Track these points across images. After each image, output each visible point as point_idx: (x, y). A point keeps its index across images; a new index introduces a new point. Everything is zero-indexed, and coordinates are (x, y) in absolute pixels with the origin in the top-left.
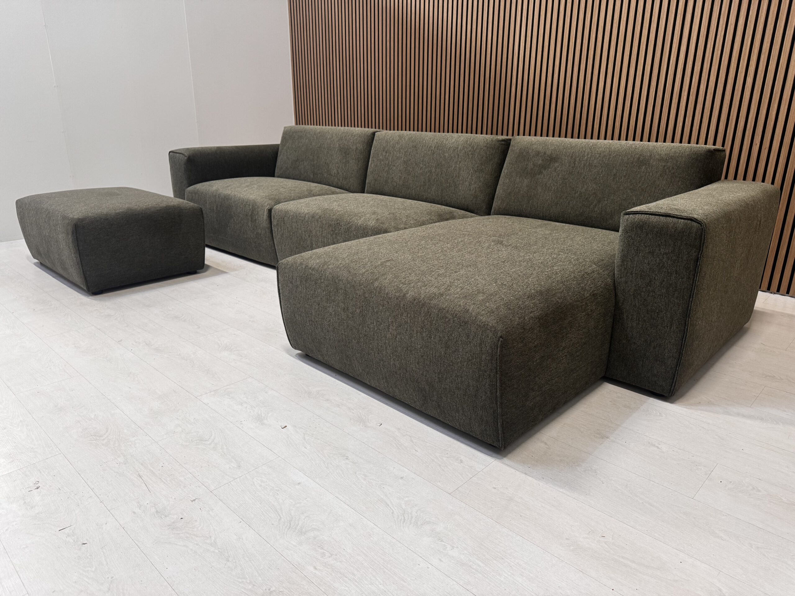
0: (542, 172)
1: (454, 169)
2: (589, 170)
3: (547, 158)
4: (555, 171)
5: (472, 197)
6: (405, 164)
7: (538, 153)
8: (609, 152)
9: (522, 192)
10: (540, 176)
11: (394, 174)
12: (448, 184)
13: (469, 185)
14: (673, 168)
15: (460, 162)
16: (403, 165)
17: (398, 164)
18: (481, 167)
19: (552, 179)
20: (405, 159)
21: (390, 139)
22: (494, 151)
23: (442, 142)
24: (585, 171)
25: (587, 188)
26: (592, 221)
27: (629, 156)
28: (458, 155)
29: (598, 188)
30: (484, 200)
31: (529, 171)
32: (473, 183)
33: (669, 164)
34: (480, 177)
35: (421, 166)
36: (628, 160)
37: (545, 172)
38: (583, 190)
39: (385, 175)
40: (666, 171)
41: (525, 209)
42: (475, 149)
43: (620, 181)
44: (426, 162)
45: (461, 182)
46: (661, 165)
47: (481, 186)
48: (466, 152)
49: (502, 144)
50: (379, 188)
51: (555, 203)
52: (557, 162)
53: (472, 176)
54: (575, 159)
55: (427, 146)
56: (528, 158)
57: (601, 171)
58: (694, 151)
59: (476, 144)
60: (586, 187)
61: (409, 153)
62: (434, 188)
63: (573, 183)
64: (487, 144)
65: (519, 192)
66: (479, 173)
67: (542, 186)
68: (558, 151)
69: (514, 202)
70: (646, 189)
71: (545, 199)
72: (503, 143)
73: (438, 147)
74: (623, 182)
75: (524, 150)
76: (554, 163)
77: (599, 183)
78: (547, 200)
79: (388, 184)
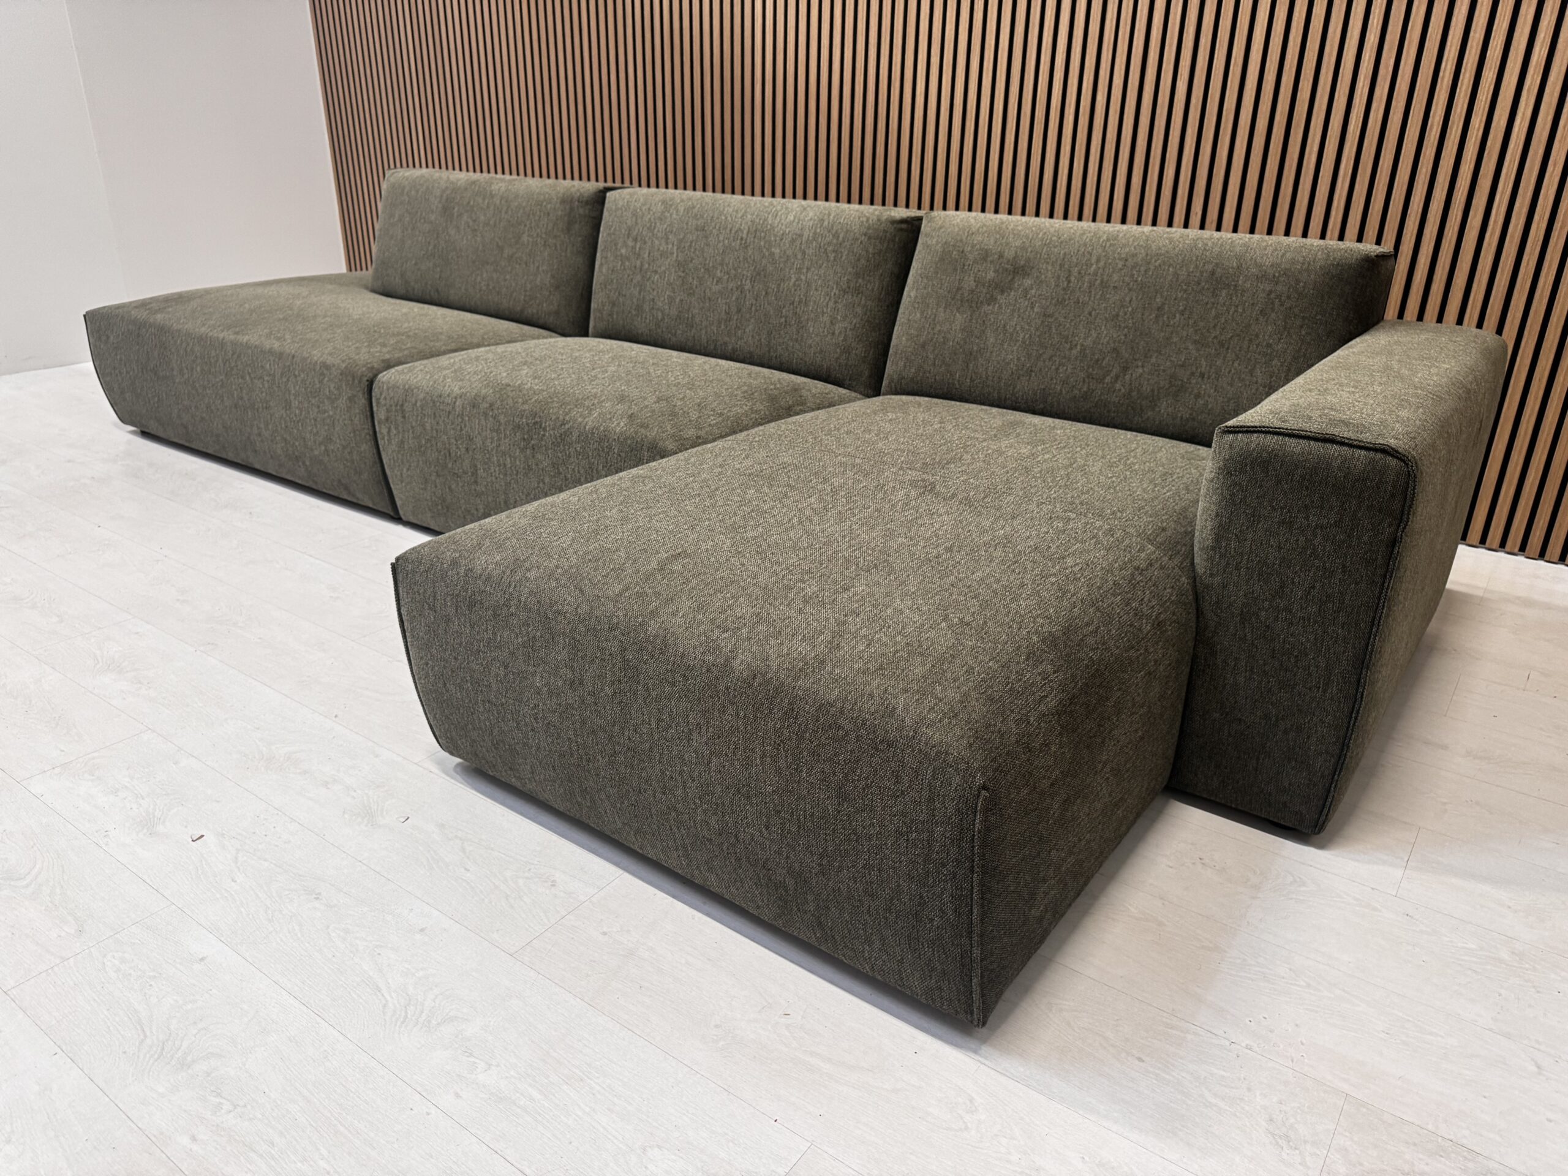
0: (996, 299)
1: (794, 285)
2: (1101, 295)
3: (1006, 266)
4: (1026, 296)
5: (838, 350)
6: (682, 269)
7: (985, 255)
8: (1147, 255)
9: (951, 343)
10: (991, 307)
11: (655, 293)
12: (783, 320)
13: (831, 322)
14: (1289, 297)
15: (808, 269)
16: (676, 272)
17: (663, 268)
18: (857, 282)
19: (1019, 316)
20: (679, 258)
21: (644, 209)
22: (885, 246)
23: (766, 220)
24: (1092, 299)
25: (1097, 337)
26: (1109, 411)
27: (1192, 266)
28: (804, 253)
29: (1123, 337)
30: (865, 357)
31: (966, 295)
32: (839, 318)
33: (1279, 288)
34: (854, 306)
35: (719, 274)
36: (1189, 275)
37: (1002, 299)
38: (1089, 342)
39: (636, 293)
40: (1273, 303)
41: (959, 381)
42: (841, 239)
43: (1172, 322)
44: (731, 266)
45: (812, 315)
46: (1263, 289)
47: (858, 325)
48: (820, 247)
49: (901, 230)
50: (621, 322)
51: (1025, 369)
52: (1028, 275)
53: (836, 302)
54: (1070, 271)
55: (731, 230)
56: (964, 265)
57: (1128, 299)
58: (1334, 259)
59: (842, 229)
60: (1094, 334)
61: (689, 244)
62: (751, 327)
63: (1065, 325)
64: (869, 228)
65: (944, 344)
66: (853, 295)
67: (997, 329)
68: (1031, 252)
69: (934, 364)
70: (1229, 343)
71: (1004, 360)
72: (904, 226)
73: (756, 231)
74: (1178, 326)
75: (954, 246)
76: (1023, 278)
77: (1124, 328)
78: (1008, 364)
79: (644, 315)
